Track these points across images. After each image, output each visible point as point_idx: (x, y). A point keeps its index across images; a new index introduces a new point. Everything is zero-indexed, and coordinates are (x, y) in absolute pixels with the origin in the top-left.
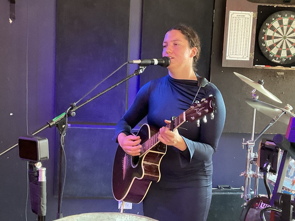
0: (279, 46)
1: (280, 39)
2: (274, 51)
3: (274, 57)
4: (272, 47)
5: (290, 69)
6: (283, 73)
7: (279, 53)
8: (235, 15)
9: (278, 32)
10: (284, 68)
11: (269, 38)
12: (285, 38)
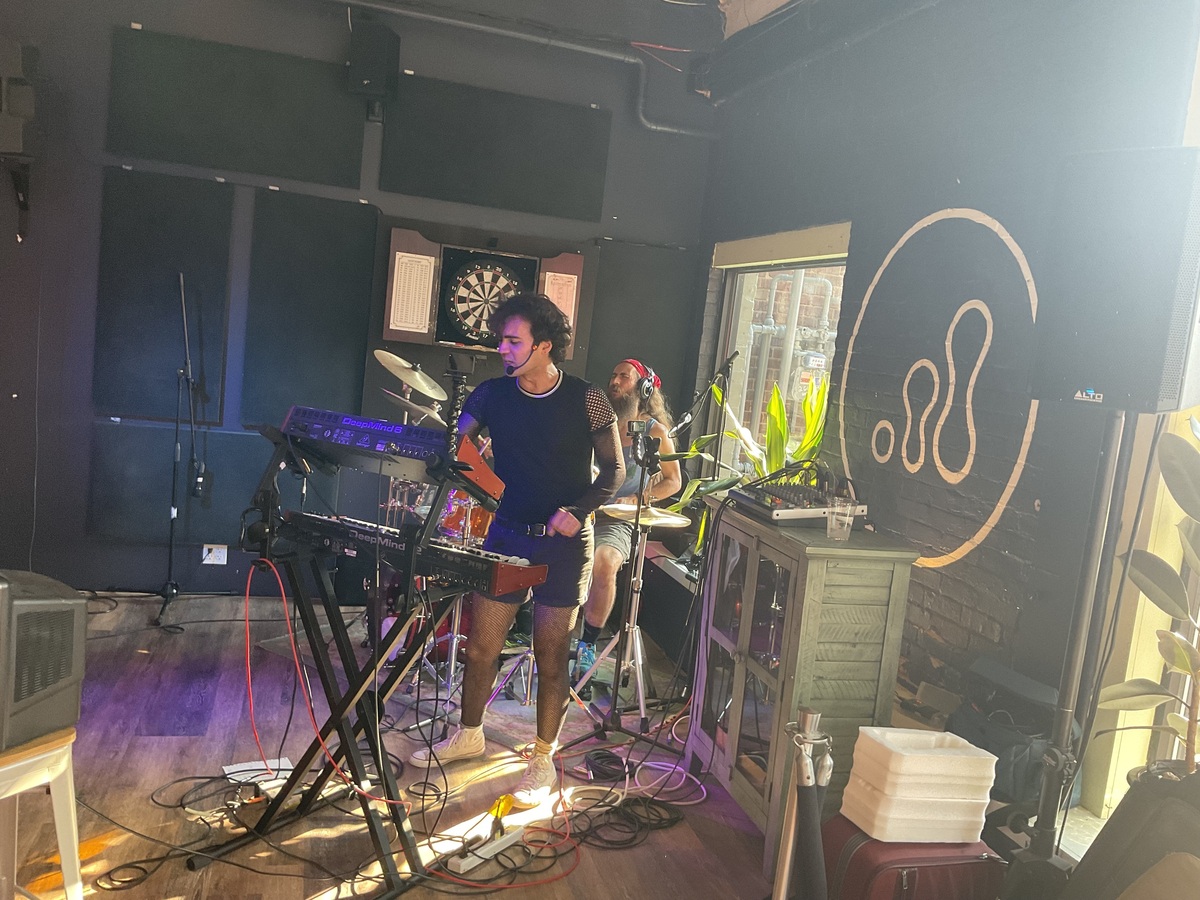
0: (477, 313)
1: (479, 303)
2: (470, 321)
3: (469, 331)
4: (466, 315)
5: (494, 350)
6: (485, 357)
7: (478, 324)
8: (405, 260)
9: (475, 292)
10: (484, 349)
11: (462, 300)
12: (486, 302)
